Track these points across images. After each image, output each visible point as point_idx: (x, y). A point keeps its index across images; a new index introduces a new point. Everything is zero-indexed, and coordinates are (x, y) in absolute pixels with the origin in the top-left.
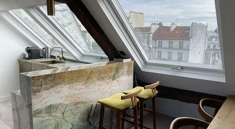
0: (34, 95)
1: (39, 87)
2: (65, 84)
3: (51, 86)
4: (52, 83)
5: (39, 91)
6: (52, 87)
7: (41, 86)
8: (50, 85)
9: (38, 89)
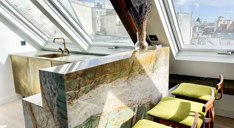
0: (70, 104)
1: (76, 90)
2: (107, 83)
3: (91, 87)
4: (92, 82)
5: (76, 97)
6: (93, 88)
7: (79, 88)
8: (90, 85)
9: (75, 93)
